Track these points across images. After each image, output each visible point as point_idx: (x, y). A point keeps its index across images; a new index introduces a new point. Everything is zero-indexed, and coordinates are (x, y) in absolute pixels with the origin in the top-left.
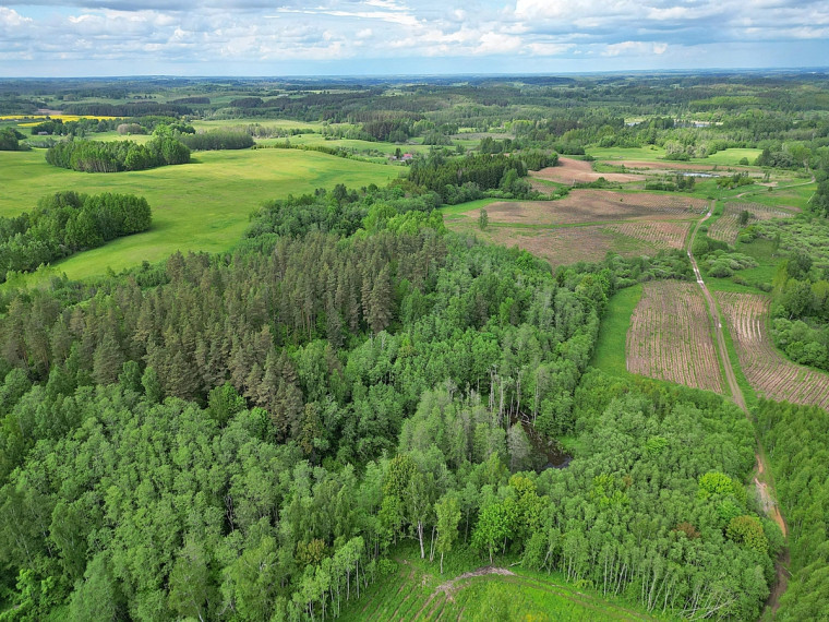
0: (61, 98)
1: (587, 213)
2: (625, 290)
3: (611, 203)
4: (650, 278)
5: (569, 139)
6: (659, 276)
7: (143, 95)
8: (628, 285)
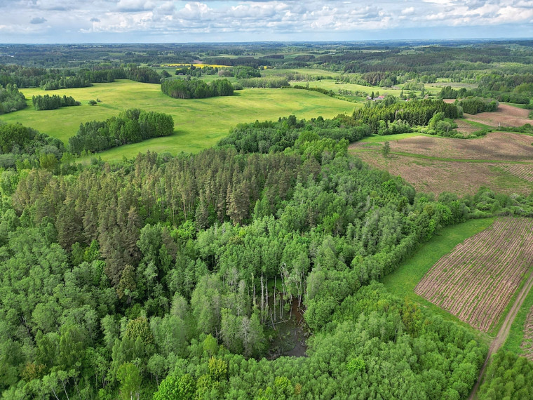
0: (208, 54)
1: (490, 152)
2: (475, 221)
3: (519, 146)
4: (507, 214)
5: (520, 91)
6: (517, 214)
7: (251, 53)
8: (480, 217)
